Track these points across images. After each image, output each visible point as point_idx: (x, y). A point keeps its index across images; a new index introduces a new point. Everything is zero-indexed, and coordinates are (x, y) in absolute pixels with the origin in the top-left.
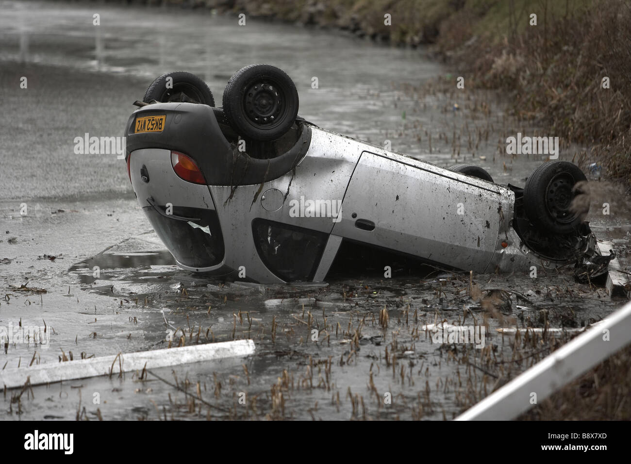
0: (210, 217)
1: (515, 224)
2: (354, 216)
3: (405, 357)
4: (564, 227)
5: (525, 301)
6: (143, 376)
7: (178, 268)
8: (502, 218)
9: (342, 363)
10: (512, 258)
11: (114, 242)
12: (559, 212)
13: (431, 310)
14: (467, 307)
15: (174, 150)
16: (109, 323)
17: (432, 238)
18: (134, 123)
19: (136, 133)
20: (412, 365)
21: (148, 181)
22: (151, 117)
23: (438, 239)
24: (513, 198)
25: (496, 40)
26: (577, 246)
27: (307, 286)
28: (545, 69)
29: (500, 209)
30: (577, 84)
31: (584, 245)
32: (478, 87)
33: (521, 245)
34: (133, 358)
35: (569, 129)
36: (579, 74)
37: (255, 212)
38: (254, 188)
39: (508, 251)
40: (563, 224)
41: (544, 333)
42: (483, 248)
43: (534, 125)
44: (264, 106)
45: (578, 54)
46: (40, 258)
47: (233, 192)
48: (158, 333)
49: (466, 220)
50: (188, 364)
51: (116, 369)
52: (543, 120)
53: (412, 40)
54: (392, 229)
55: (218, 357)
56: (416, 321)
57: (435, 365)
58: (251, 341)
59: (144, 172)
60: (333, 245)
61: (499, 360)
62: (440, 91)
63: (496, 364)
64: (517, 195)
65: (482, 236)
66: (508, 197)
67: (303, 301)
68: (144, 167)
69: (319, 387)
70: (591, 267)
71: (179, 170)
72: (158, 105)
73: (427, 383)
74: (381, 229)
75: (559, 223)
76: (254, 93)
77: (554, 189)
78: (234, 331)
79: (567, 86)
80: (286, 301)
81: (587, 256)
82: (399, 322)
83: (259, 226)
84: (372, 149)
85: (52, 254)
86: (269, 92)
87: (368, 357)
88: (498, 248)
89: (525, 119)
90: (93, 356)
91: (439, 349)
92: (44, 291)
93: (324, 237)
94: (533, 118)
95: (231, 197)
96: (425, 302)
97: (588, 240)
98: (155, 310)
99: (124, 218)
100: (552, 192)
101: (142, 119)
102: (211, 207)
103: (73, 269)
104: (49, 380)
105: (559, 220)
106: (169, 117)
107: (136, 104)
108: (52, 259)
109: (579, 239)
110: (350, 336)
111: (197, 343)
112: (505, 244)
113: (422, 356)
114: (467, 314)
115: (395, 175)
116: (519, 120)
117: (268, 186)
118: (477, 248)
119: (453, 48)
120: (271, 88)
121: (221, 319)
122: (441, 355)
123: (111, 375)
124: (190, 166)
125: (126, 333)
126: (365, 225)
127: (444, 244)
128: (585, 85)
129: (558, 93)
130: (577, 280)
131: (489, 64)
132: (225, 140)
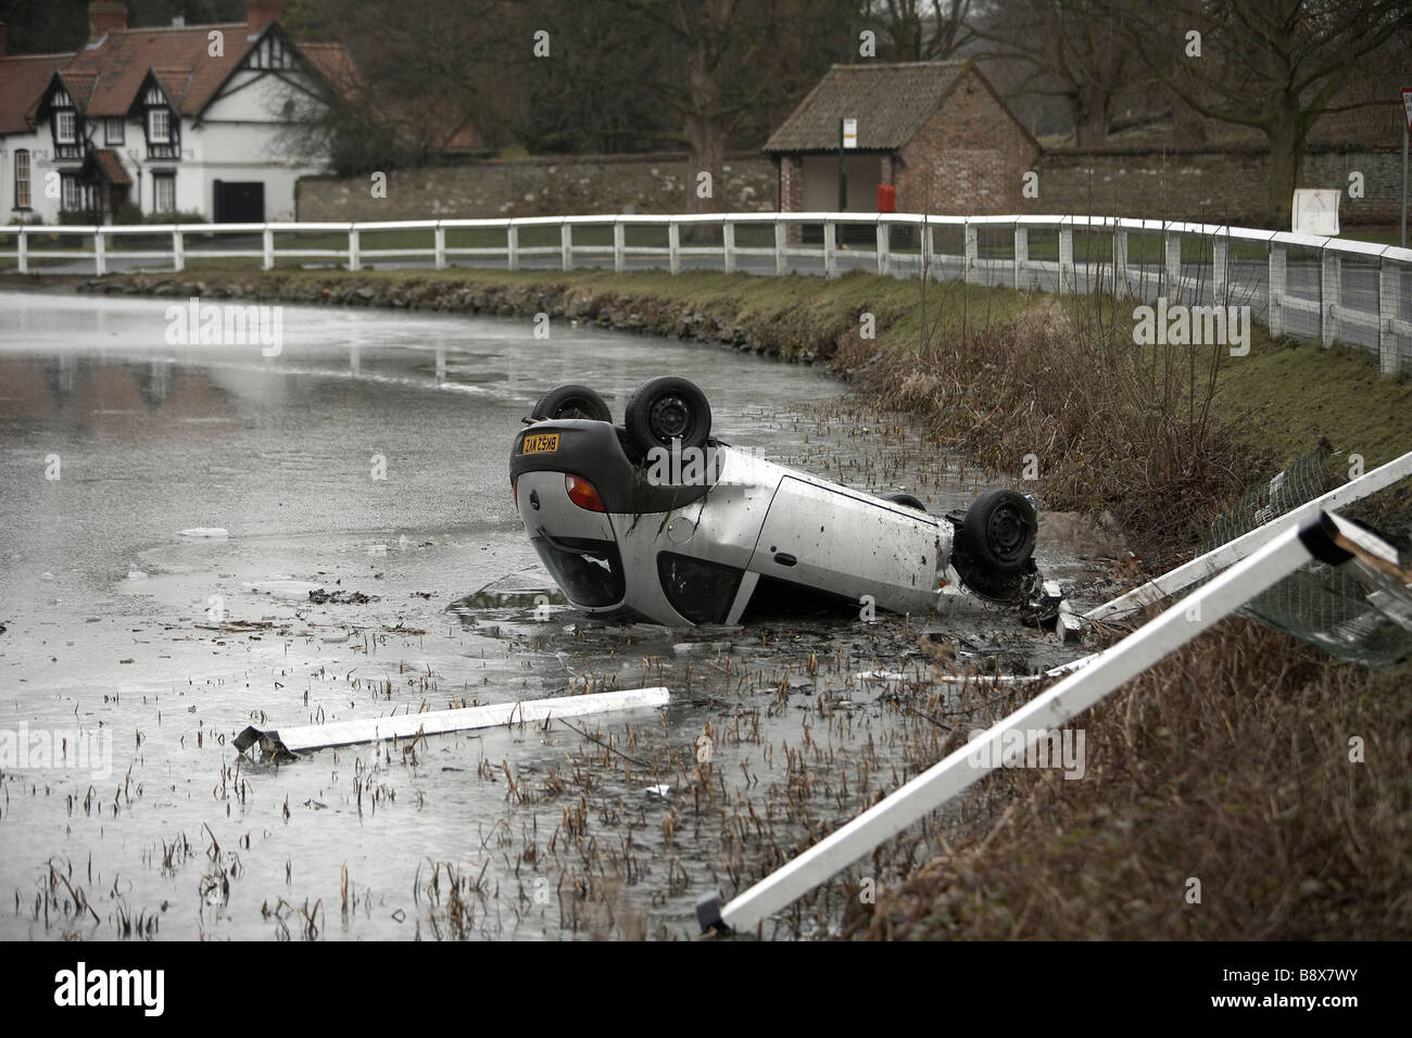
0: (609, 549)
1: (954, 561)
2: (774, 549)
3: (841, 708)
4: (1008, 564)
5: (969, 646)
6: (546, 727)
7: (570, 607)
8: (940, 553)
9: (770, 715)
10: (951, 599)
11: (493, 579)
12: (1003, 547)
13: (865, 656)
14: (905, 653)
15: (569, 472)
16: (500, 668)
17: (860, 575)
18: (523, 441)
19: (525, 453)
20: (850, 717)
21: (538, 508)
22: (542, 436)
23: (868, 576)
24: (952, 530)
25: (906, 357)
26: (1022, 586)
27: (718, 629)
28: (965, 389)
29: (937, 543)
30: (1002, 406)
31: (1029, 584)
32: (888, 409)
33: (961, 584)
34: (534, 707)
35: (997, 458)
36: (1003, 395)
37: (661, 544)
38: (660, 516)
39: (947, 590)
40: (1008, 561)
41: (995, 683)
42: (918, 586)
43: (955, 452)
44: (672, 424)
45: (1003, 372)
46: (412, 596)
47: (636, 520)
48: (557, 680)
49: (900, 555)
50: (594, 715)
51: (516, 719)
52: (966, 446)
53: (806, 355)
54: (816, 565)
55: (628, 706)
56: (849, 668)
57: (876, 716)
58: (665, 690)
59: (534, 498)
60: (749, 582)
61: (947, 711)
62: (844, 413)
63: (944, 715)
64: (956, 528)
65: (918, 573)
66: (947, 531)
67: (717, 645)
68: (534, 491)
69: (747, 740)
70: (1037, 610)
71: (574, 495)
72: (549, 422)
73: (870, 736)
74: (804, 565)
75: (1003, 560)
76: (661, 408)
77: (998, 521)
78: (644, 677)
79: (990, 409)
80: (698, 646)
81: (1034, 598)
82: (830, 669)
83: (665, 559)
84: (794, 473)
85: (426, 592)
86: (677, 407)
87: (799, 707)
88: (936, 588)
89: (944, 445)
90: (487, 704)
91: (879, 700)
92: (423, 632)
93: (739, 574)
94: (954, 444)
95: (633, 527)
96: (856, 647)
97: (1034, 579)
98: (550, 655)
99: (501, 551)
100: (995, 524)
101: (532, 438)
102: (611, 538)
103: (452, 607)
104: (443, 730)
105: (1004, 556)
106: (564, 435)
107: (524, 421)
108: (427, 596)
109: (1025, 578)
110: (775, 685)
111: (602, 691)
112: (943, 583)
113: (860, 706)
114: (905, 661)
115: (819, 503)
116: (938, 447)
117: (676, 514)
118: (912, 587)
119: (855, 365)
120: (680, 403)
121: (626, 665)
122: (881, 706)
123: (510, 725)
124: (587, 490)
125: (520, 680)
126: (786, 560)
127: (875, 583)
128: (1012, 408)
129: (981, 417)
130: (1025, 623)
131: (897, 384)
132: (628, 462)
